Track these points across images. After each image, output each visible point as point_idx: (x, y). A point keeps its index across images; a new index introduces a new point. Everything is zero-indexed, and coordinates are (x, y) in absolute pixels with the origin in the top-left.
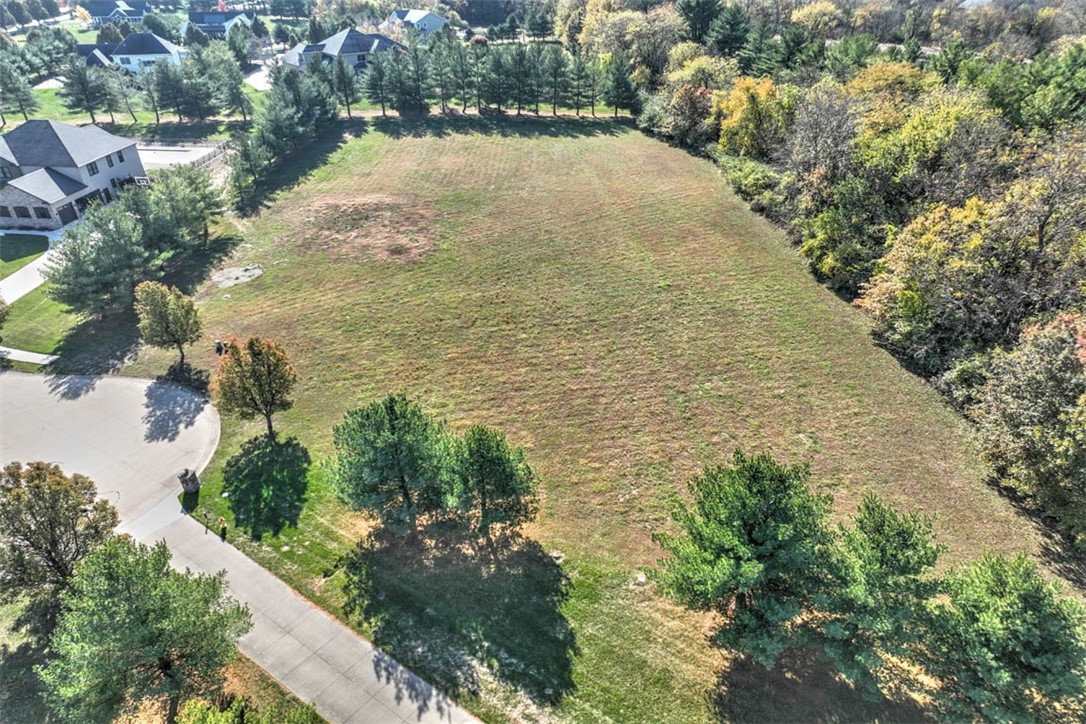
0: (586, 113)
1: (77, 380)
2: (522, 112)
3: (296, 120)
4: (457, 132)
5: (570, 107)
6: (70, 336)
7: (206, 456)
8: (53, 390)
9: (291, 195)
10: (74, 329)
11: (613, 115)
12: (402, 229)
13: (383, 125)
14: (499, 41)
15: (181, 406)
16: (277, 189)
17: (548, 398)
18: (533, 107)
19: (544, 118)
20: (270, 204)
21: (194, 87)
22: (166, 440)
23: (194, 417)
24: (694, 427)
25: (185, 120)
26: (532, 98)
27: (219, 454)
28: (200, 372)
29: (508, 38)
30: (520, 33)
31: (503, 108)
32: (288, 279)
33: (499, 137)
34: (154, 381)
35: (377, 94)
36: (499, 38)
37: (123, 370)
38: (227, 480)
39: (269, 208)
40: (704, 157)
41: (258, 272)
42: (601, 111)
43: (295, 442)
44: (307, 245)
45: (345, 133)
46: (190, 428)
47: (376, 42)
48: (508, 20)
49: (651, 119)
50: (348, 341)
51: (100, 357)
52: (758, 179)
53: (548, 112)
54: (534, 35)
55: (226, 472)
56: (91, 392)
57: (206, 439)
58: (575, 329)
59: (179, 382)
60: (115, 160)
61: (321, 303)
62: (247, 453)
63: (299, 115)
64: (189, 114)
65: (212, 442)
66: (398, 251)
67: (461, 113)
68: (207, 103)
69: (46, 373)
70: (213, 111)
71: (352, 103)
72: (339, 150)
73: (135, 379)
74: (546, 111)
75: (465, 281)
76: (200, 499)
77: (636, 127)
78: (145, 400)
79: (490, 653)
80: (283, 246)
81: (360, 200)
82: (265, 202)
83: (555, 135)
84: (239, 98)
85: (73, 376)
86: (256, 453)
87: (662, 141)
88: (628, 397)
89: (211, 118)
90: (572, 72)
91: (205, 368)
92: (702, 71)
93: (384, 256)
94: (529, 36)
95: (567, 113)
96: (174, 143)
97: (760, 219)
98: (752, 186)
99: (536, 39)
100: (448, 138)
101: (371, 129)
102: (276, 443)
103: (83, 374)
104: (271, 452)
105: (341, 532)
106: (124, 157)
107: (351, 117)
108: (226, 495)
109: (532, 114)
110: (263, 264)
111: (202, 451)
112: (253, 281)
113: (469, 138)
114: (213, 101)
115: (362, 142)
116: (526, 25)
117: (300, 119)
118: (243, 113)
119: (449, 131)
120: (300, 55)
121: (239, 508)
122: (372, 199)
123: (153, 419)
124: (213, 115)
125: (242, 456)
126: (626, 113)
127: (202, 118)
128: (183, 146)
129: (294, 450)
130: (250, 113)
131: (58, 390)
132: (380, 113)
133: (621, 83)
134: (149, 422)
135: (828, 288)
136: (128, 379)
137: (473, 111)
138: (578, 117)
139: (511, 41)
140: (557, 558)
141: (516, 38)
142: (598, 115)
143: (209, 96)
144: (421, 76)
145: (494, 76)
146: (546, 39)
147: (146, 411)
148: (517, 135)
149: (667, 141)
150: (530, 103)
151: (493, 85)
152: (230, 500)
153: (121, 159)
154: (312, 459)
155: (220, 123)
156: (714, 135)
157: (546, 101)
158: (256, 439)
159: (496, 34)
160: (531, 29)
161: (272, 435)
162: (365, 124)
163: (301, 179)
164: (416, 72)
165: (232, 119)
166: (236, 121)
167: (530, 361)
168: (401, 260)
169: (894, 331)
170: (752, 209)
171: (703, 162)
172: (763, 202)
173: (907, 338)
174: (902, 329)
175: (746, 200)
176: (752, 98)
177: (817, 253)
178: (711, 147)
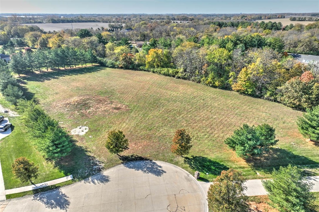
2: (66, 68)
4: (59, 76)
11: (92, 65)
13: (26, 79)
15: (147, 165)
19: (75, 69)
23: (157, 165)
27: (184, 168)
31: (57, 68)
34: (122, 164)
41: (86, 127)
43: (194, 156)
44: (84, 116)
45: (19, 84)
46: (162, 168)
50: (156, 132)
58: (196, 111)
59: (131, 161)
61: (126, 127)
62: (190, 164)
65: (176, 167)
66: (117, 109)
72: (29, 89)
75: (150, 109)
77: (107, 67)
78: (134, 170)
81: (72, 100)
86: (192, 163)
87: (120, 69)
93: (116, 111)
97: (181, 80)
98: (172, 73)
101: (25, 81)
104: (195, 161)
109: (69, 68)
110: (82, 125)
119: (56, 77)
122: (76, 99)
126: (96, 64)
129: (198, 158)
132: (18, 76)
133: (93, 56)
134: (148, 173)
135: (219, 89)
138: (83, 67)
147: (140, 172)
158: (185, 161)
162: (19, 80)
168: (123, 111)
169: (248, 92)
170: (176, 78)
171: (141, 72)
172: (179, 76)
173: (252, 92)
174: (250, 91)
175: (171, 77)
176: (157, 53)
177: (213, 82)
178: (141, 67)
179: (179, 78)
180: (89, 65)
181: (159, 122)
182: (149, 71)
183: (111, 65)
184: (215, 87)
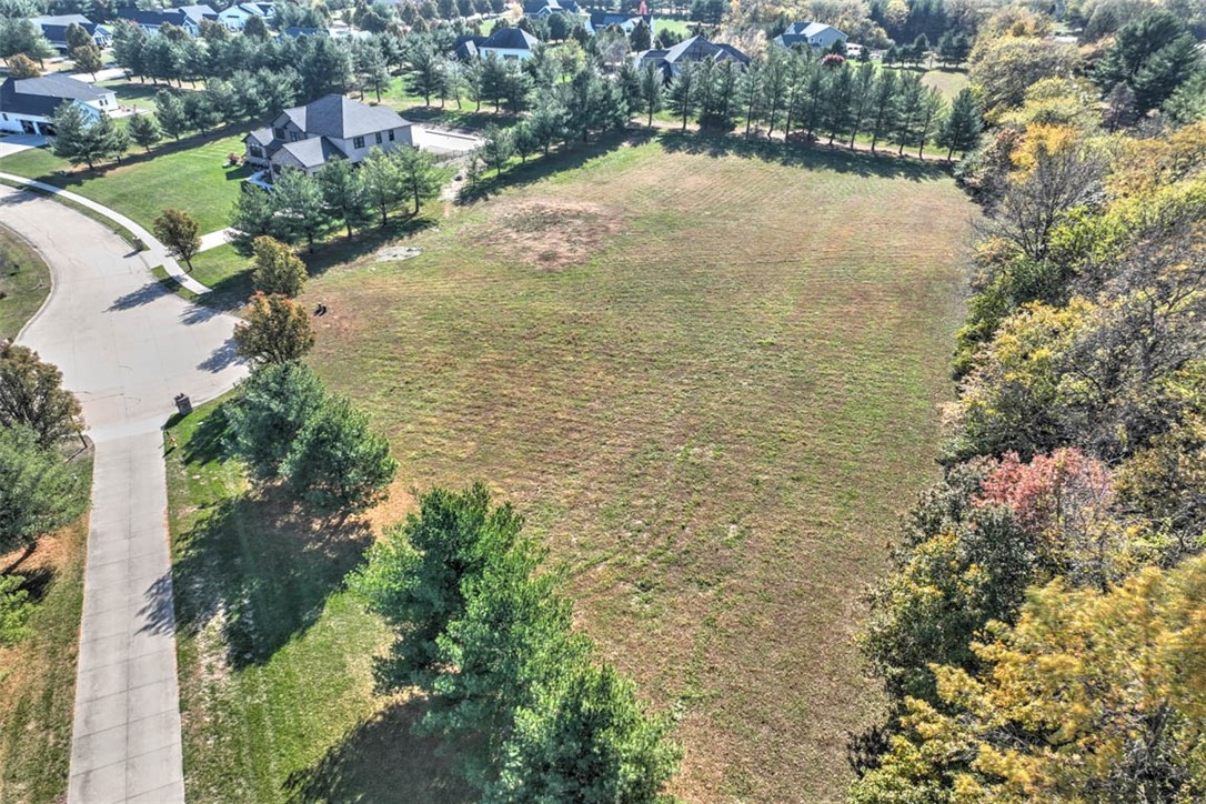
0: (912, 153)
1: (205, 311)
2: (834, 142)
3: (565, 121)
5: (892, 142)
6: (234, 276)
7: (221, 391)
9: (519, 192)
10: (242, 271)
11: (946, 158)
13: (671, 138)
14: (900, 64)
18: (849, 137)
22: (212, 371)
25: (500, 112)
26: (849, 128)
27: (231, 392)
29: (911, 62)
30: (927, 56)
31: (814, 135)
35: (681, 106)
36: (898, 60)
37: (241, 311)
38: (214, 412)
41: (416, 254)
42: (930, 152)
45: (624, 141)
47: (720, 52)
48: (916, 40)
51: (236, 297)
53: (865, 144)
54: (946, 60)
55: (220, 407)
56: (204, 323)
57: (236, 378)
58: (626, 364)
60: (385, 137)
61: (434, 290)
63: (569, 117)
66: (548, 258)
67: (766, 135)
69: (191, 301)
74: (862, 144)
76: (181, 422)
78: (231, 337)
79: (241, 610)
81: (569, 206)
85: (207, 307)
94: (939, 61)
95: (888, 149)
99: (947, 65)
101: (656, 140)
103: (214, 307)
106: (395, 136)
107: (650, 126)
108: (201, 423)
109: (846, 146)
111: (223, 387)
115: (636, 152)
116: (939, 49)
117: (568, 121)
120: (641, 60)
121: (199, 436)
123: (219, 353)
128: (476, 135)
131: (186, 316)
132: (680, 126)
133: (961, 121)
134: (215, 354)
137: (779, 135)
138: (898, 155)
139: (914, 65)
142: (926, 156)
143: (525, 91)
145: (808, 98)
146: (960, 66)
147: (221, 346)
150: (845, 133)
152: (199, 428)
153: (392, 138)
157: (864, 133)
159: (896, 55)
160: (943, 53)
162: (653, 134)
168: (542, 266)
180: (932, 154)
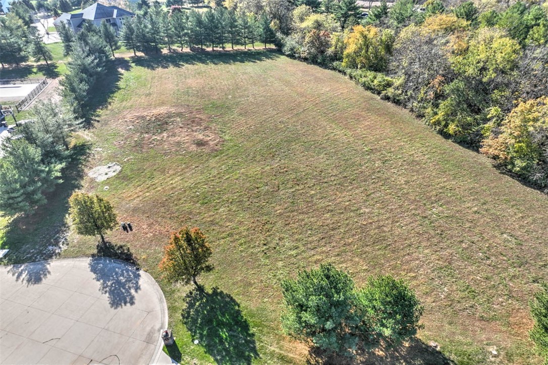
0: (250, 47)
1: (32, 267)
2: (215, 49)
4: (187, 63)
5: (242, 44)
6: (8, 232)
7: (163, 313)
8: (18, 277)
9: (108, 112)
10: (7, 226)
11: (264, 48)
12: (194, 128)
13: (138, 61)
15: (122, 275)
16: (97, 109)
17: (354, 232)
18: (221, 45)
19: (229, 51)
20: (97, 119)
21: (10, 45)
22: (128, 305)
23: (137, 282)
24: (448, 239)
25: (6, 66)
26: (221, 41)
27: (172, 309)
28: (121, 247)
31: (204, 47)
32: (141, 171)
33: (213, 65)
34: (91, 258)
35: (130, 43)
37: (62, 253)
38: (190, 330)
39: (98, 121)
40: (331, 69)
41: (119, 168)
42: (258, 46)
43: (219, 291)
44: (139, 145)
45: (118, 68)
46: (139, 291)
47: (115, 11)
49: (292, 49)
50: (209, 211)
51: (40, 246)
52: (380, 82)
53: (230, 47)
55: (185, 323)
56: (48, 276)
57: (155, 300)
58: (339, 184)
59: (110, 256)
61: (174, 185)
62: (191, 305)
64: (9, 63)
65: (161, 300)
66: (200, 144)
68: (19, 54)
69: (5, 265)
70: (25, 59)
71: (115, 50)
72: (122, 80)
73: (75, 259)
75: (254, 159)
76: (180, 349)
77: (283, 54)
78: (94, 276)
80: (122, 147)
81: (156, 111)
82: (93, 118)
83: (242, 61)
84: (42, 51)
85: (26, 264)
86: (197, 304)
87: (301, 61)
88: (398, 224)
89: (24, 63)
90: (241, 25)
91: (124, 244)
92: (317, 22)
93: (193, 148)
95: (240, 48)
96: (7, 82)
97: (389, 104)
98: (378, 86)
100: (184, 67)
101: (133, 65)
102: (206, 294)
103: (34, 261)
104: (207, 301)
105: (291, 355)
107: (116, 58)
108: (196, 342)
109: (221, 49)
110: (118, 161)
112: (118, 174)
113: (196, 67)
114: (23, 53)
115: (133, 74)
118: (45, 59)
119: (182, 63)
120: (68, 20)
121: (212, 350)
122: (163, 110)
123: (107, 289)
124: (25, 61)
125: (189, 308)
126: (273, 46)
127: (18, 64)
128: (15, 84)
129: (222, 297)
130: (51, 59)
131: (21, 278)
132: (133, 55)
133: (267, 29)
134: (106, 292)
135: (453, 142)
136: (69, 260)
137: (186, 50)
138: (246, 50)
140: (436, 347)
141: (183, 5)
142: (257, 48)
144: (156, 31)
145: (198, 29)
147: (98, 284)
148: (222, 63)
149: (304, 61)
150: (219, 44)
151: (197, 35)
152: (202, 346)
154: (239, 302)
155: (32, 67)
156: (337, 57)
157: (228, 42)
158: (191, 293)
161: (200, 289)
162: (127, 62)
163: (109, 100)
164: (153, 29)
165: (39, 63)
166: (41, 65)
167: (327, 208)
168: (206, 150)
169: (514, 165)
170: (382, 99)
171: (333, 72)
172: (389, 94)
173: (523, 168)
174: (519, 164)
175: (374, 93)
176: (365, 37)
177: (443, 123)
178: (335, 63)
179: (387, 98)
180: (259, 46)
181: (238, 192)
182: (345, 74)
183: (290, 51)
184: (447, 136)
